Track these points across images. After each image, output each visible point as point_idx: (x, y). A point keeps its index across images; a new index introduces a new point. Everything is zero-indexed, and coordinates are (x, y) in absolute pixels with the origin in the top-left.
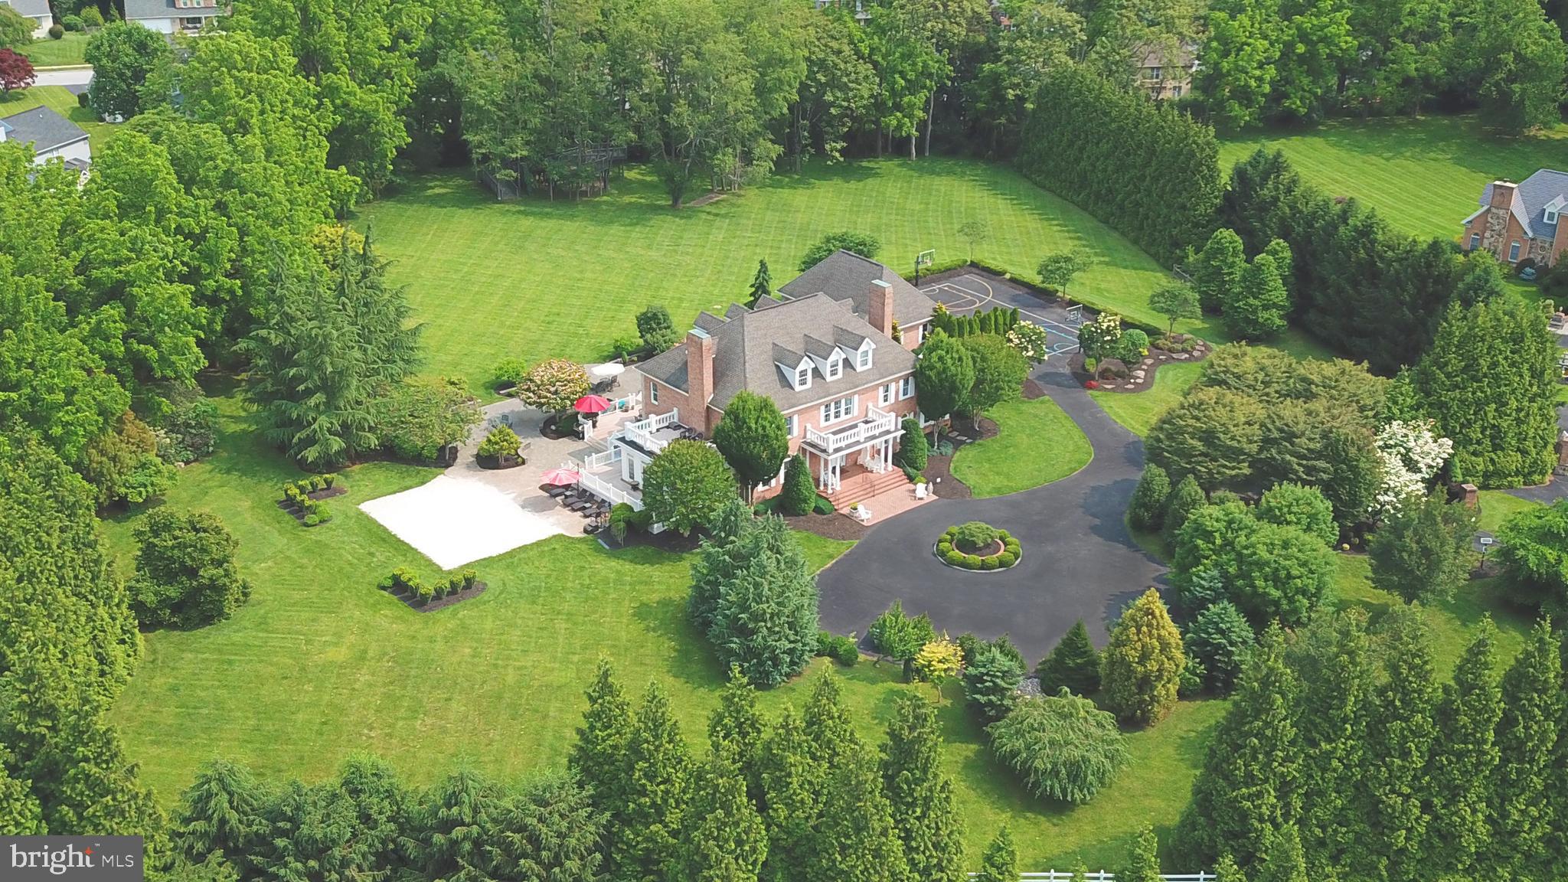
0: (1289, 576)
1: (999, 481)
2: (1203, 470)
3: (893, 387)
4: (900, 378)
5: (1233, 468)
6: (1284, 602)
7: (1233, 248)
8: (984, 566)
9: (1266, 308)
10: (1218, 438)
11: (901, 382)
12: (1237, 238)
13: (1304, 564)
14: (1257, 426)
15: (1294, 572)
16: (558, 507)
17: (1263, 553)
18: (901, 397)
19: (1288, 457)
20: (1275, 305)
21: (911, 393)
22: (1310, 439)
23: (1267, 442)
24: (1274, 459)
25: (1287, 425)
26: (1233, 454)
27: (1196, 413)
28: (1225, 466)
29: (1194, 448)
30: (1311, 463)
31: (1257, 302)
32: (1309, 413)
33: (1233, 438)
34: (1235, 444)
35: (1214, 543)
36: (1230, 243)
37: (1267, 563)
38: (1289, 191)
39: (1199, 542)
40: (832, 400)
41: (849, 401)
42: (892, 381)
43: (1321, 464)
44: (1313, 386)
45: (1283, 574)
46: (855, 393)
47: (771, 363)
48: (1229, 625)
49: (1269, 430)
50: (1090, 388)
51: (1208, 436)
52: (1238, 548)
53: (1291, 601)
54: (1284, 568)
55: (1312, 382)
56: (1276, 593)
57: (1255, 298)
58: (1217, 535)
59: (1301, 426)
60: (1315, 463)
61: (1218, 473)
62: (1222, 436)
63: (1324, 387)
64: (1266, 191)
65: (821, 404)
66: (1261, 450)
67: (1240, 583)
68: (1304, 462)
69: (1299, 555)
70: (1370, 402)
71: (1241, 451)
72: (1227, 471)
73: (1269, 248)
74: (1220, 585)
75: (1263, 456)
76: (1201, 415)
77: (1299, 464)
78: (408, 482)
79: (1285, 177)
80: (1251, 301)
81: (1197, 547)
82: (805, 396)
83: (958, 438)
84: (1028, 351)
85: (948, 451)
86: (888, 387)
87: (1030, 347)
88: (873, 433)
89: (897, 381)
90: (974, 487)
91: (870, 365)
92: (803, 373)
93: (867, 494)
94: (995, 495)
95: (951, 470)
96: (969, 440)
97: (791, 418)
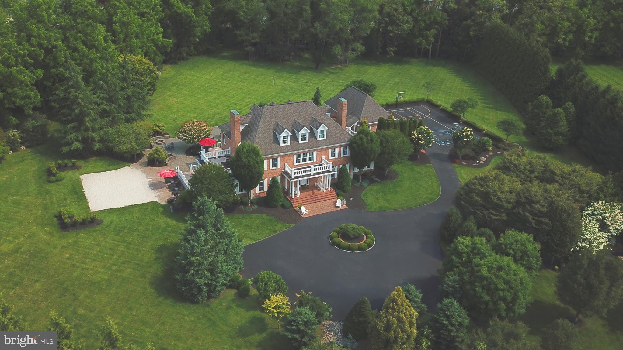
0: (497, 289)
1: (383, 203)
2: (480, 214)
3: (337, 150)
4: (342, 146)
5: (497, 215)
6: (491, 304)
7: (547, 105)
8: (349, 248)
9: (556, 134)
10: (490, 198)
11: (342, 148)
12: (549, 100)
13: (507, 282)
14: (514, 194)
15: (500, 287)
16: (165, 188)
17: (484, 272)
18: (342, 156)
19: (527, 214)
20: (561, 134)
21: (348, 154)
22: (542, 206)
23: (518, 204)
24: (520, 213)
25: (531, 197)
26: (498, 208)
27: (482, 182)
28: (493, 214)
29: (477, 201)
30: (539, 219)
31: (552, 132)
32: (546, 191)
33: (499, 199)
34: (499, 202)
35: (462, 260)
36: (545, 102)
37: (486, 278)
38: (581, 80)
39: (454, 257)
40: (301, 153)
41: (311, 154)
42: (337, 147)
43: (546, 221)
44: (555, 176)
45: (493, 286)
46: (315, 150)
47: (271, 131)
48: (452, 313)
49: (521, 197)
50: (455, 162)
51: (486, 196)
52: (473, 265)
53: (495, 303)
54: (494, 283)
55: (555, 174)
56: (486, 298)
57: (551, 129)
58: (465, 255)
59: (539, 197)
60: (543, 219)
61: (488, 217)
62: (493, 197)
63: (562, 177)
64: (569, 80)
65: (295, 154)
66: (513, 208)
67: (468, 287)
68: (536, 218)
69: (505, 276)
70: (586, 188)
71: (501, 207)
72: (493, 217)
73: (564, 106)
74: (457, 286)
75: (514, 211)
76: (484, 184)
77: (533, 219)
78: (111, 167)
79: (580, 74)
80: (549, 130)
81: (452, 260)
82: (285, 149)
83: (374, 179)
84: (422, 141)
85: (365, 184)
86: (335, 150)
87: (423, 139)
88: (319, 171)
89: (340, 147)
90: (369, 204)
91: (325, 138)
92: (285, 137)
93: (312, 201)
94: (377, 210)
95: (362, 194)
96: (379, 181)
97: (276, 159)
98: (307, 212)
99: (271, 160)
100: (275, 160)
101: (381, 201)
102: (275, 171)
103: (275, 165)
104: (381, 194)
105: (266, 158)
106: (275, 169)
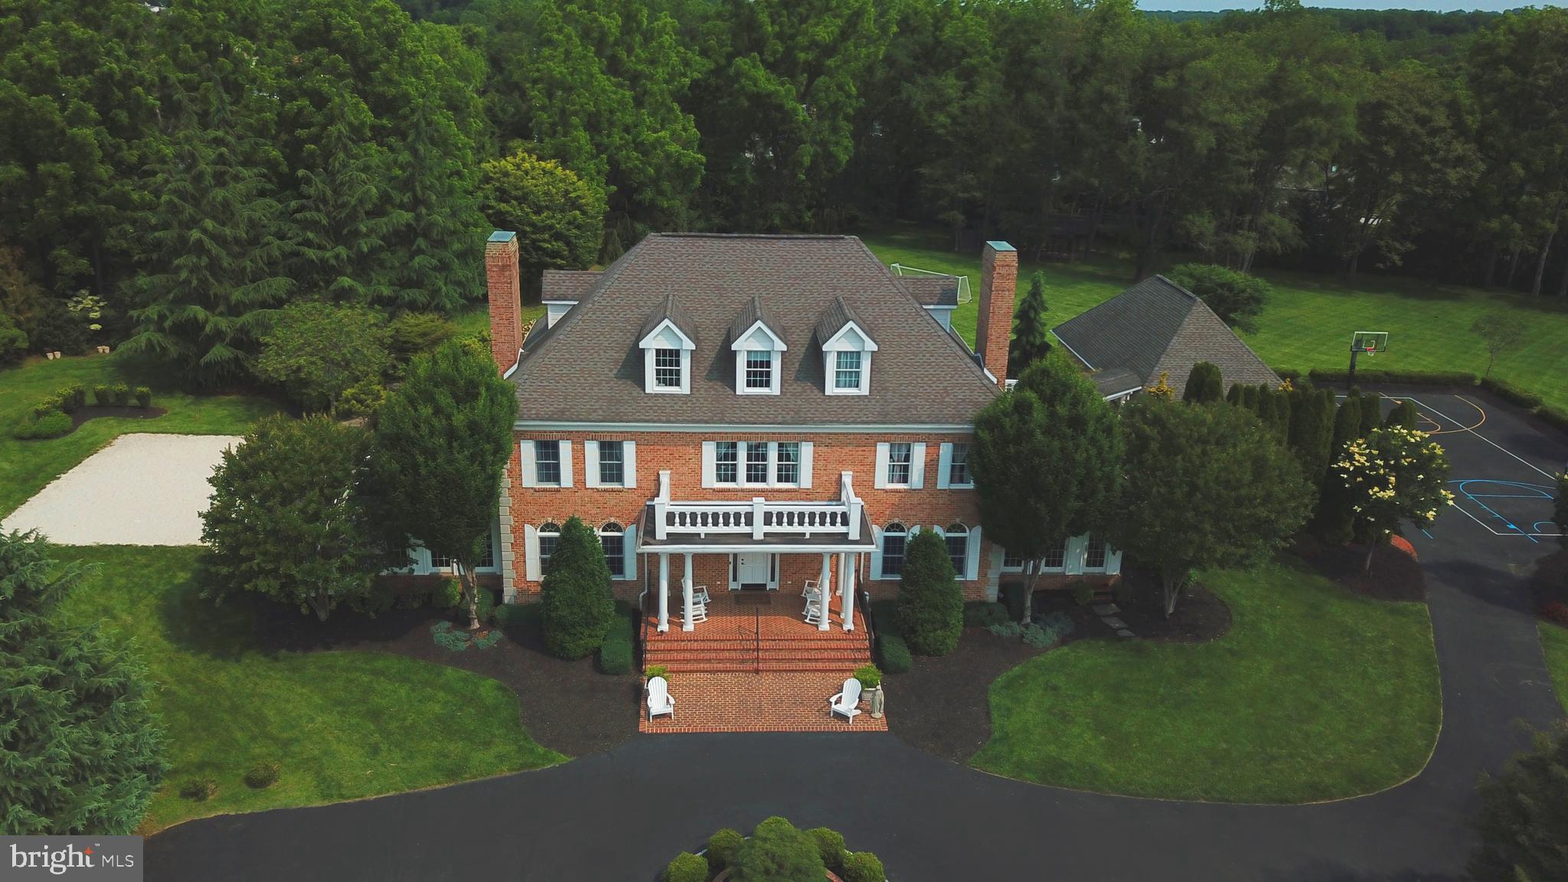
1: (1080, 745)
3: (921, 451)
4: (943, 437)
11: (947, 448)
18: (943, 481)
21: (973, 483)
40: (742, 437)
41: (790, 453)
42: (916, 438)
46: (807, 437)
65: (708, 436)
82: (663, 407)
83: (1107, 621)
84: (1384, 488)
85: (1043, 636)
86: (909, 450)
87: (1393, 479)
88: (796, 528)
89: (933, 442)
90: (1005, 737)
91: (864, 389)
92: (668, 358)
93: (743, 661)
94: (1030, 778)
95: (1000, 680)
96: (1125, 633)
97: (619, 446)
98: (670, 710)
99: (592, 450)
100: (610, 450)
101: (1076, 730)
102: (612, 500)
103: (612, 472)
104: (1097, 696)
105: (568, 435)
106: (613, 491)
